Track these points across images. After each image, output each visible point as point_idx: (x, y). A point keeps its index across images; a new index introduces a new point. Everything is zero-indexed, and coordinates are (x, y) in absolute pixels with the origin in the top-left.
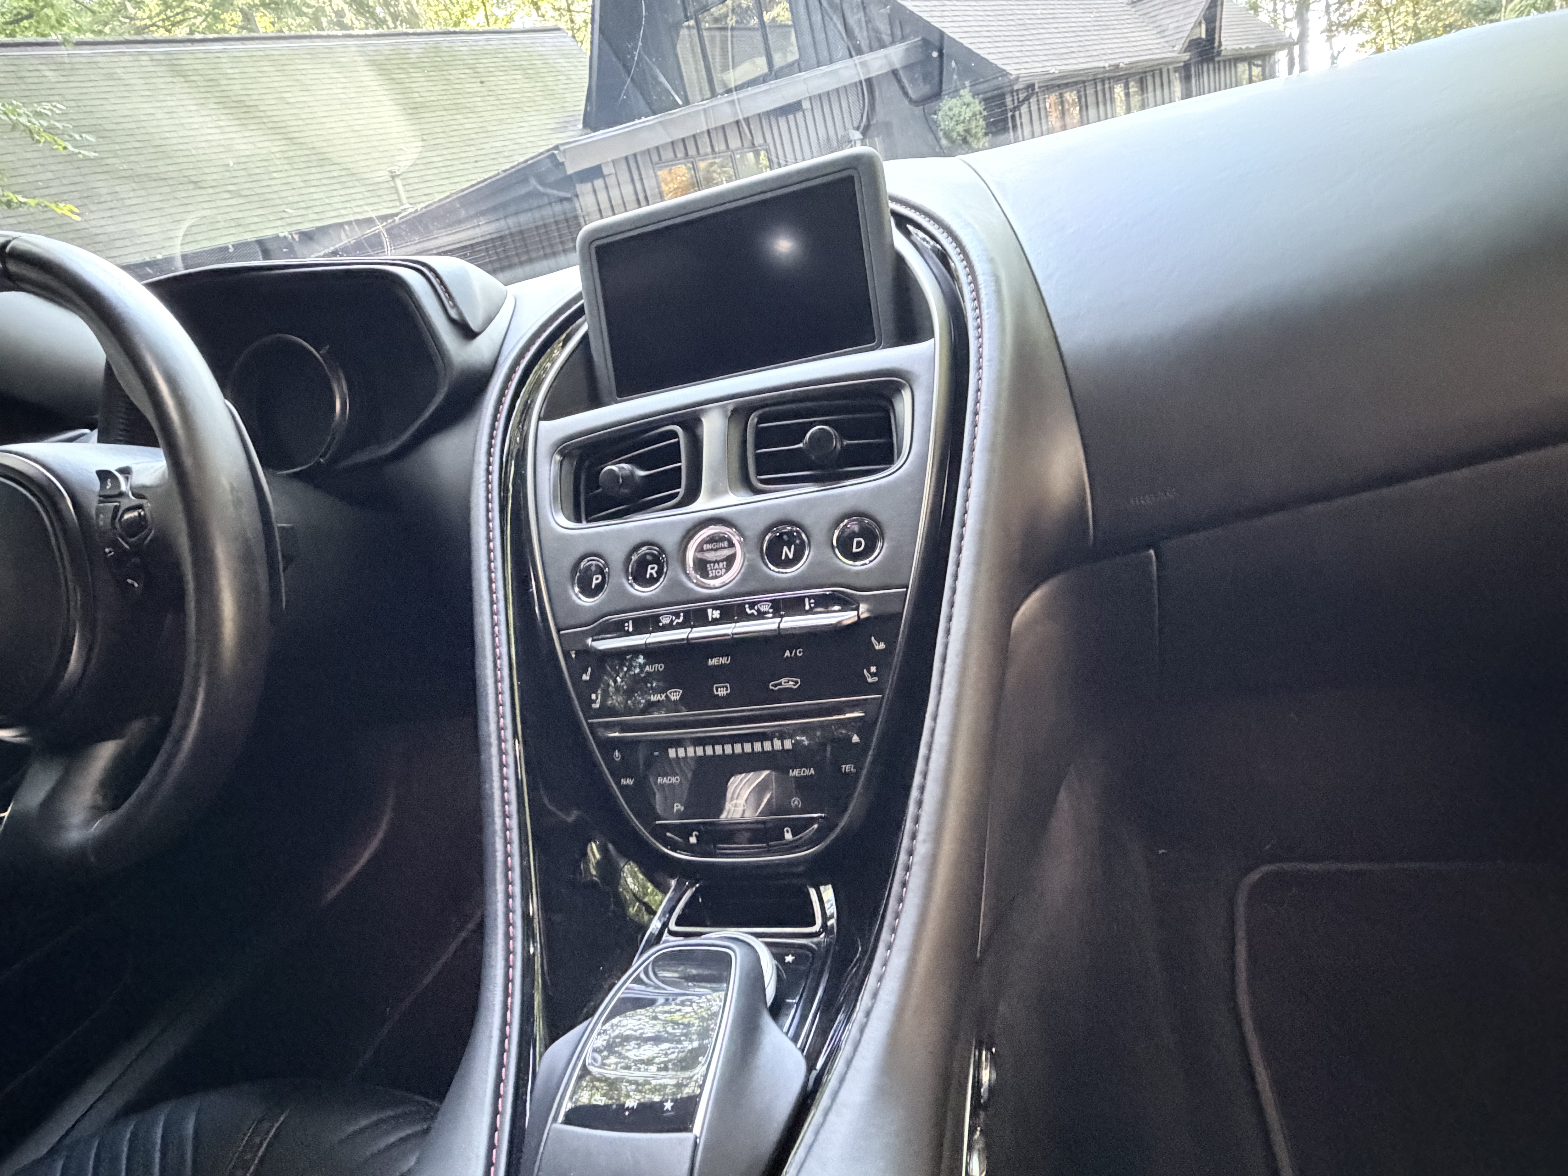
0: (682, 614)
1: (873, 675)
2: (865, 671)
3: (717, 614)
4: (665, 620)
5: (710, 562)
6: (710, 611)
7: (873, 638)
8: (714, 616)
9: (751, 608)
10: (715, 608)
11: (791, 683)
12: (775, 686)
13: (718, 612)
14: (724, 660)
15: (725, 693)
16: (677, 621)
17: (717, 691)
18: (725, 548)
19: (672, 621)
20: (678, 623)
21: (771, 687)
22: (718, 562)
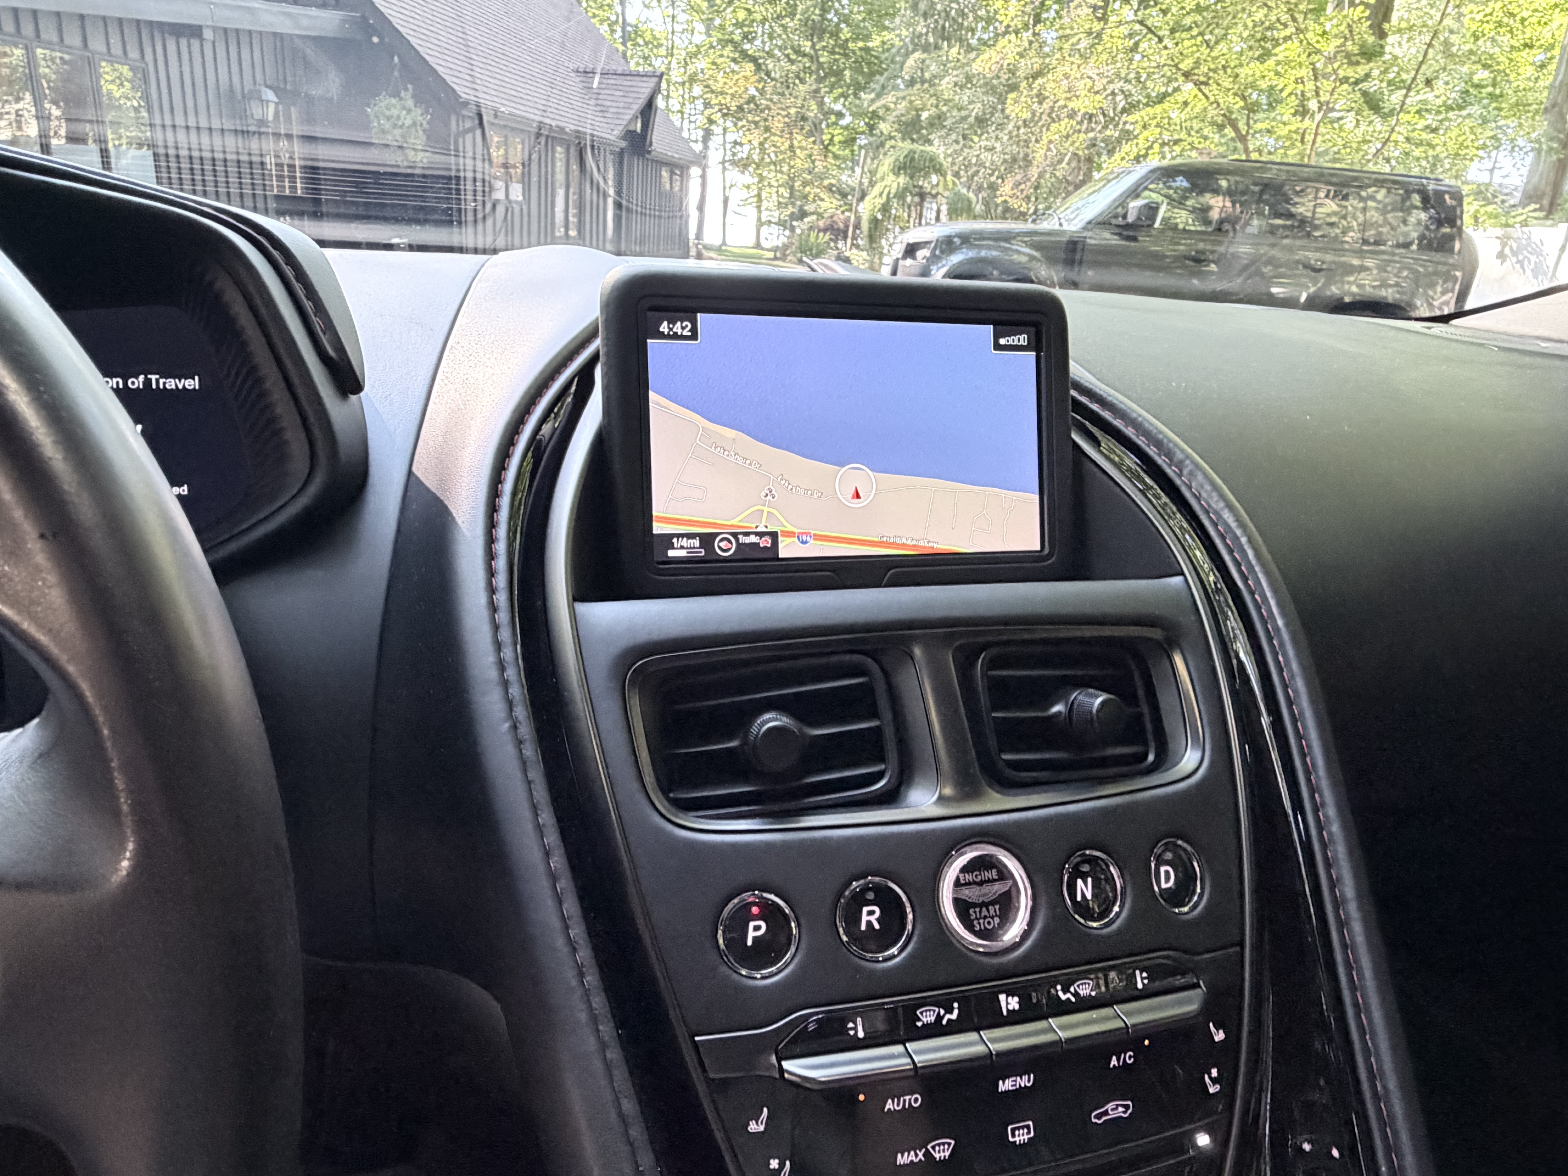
0: (956, 1005)
1: (1214, 1081)
2: (1206, 1076)
3: (1014, 1003)
4: (927, 1016)
5: (974, 905)
6: (1002, 997)
7: (1211, 1025)
8: (1011, 1008)
9: (1066, 990)
10: (1009, 994)
11: (1121, 1109)
12: (1098, 1117)
13: (1016, 999)
14: (1025, 1081)
15: (1026, 1137)
16: (948, 1016)
17: (1013, 1136)
18: (995, 880)
19: (939, 1018)
20: (949, 1020)
21: (1094, 1120)
22: (985, 905)
